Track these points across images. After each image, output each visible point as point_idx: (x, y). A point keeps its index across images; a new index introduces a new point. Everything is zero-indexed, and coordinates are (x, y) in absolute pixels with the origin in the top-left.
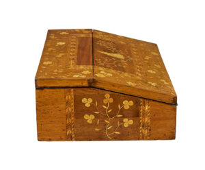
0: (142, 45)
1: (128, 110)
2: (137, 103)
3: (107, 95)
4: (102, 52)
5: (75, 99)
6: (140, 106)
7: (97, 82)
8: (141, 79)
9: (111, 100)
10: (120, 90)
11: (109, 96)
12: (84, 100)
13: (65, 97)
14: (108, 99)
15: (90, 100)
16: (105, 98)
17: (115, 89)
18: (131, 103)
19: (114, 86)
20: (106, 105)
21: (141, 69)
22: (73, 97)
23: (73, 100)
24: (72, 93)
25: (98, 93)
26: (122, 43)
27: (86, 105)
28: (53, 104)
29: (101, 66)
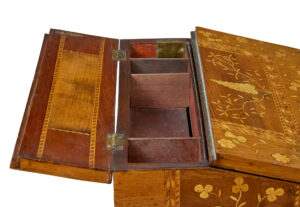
0: (279, 55)
1: (275, 202)
2: (290, 192)
3: (239, 180)
4: (220, 82)
5: (182, 186)
6: (296, 196)
7: (222, 158)
8: (294, 142)
9: (246, 188)
10: (262, 171)
11: (242, 180)
12: (198, 188)
13: (165, 184)
14: (240, 185)
15: (209, 188)
16: (235, 184)
17: (254, 169)
18: (281, 192)
19: (251, 164)
20: (236, 196)
21: (289, 118)
22: (179, 182)
23: (179, 188)
24: (178, 177)
25: (224, 177)
26: (248, 54)
27: (201, 196)
28: (143, 195)
29: (224, 118)
